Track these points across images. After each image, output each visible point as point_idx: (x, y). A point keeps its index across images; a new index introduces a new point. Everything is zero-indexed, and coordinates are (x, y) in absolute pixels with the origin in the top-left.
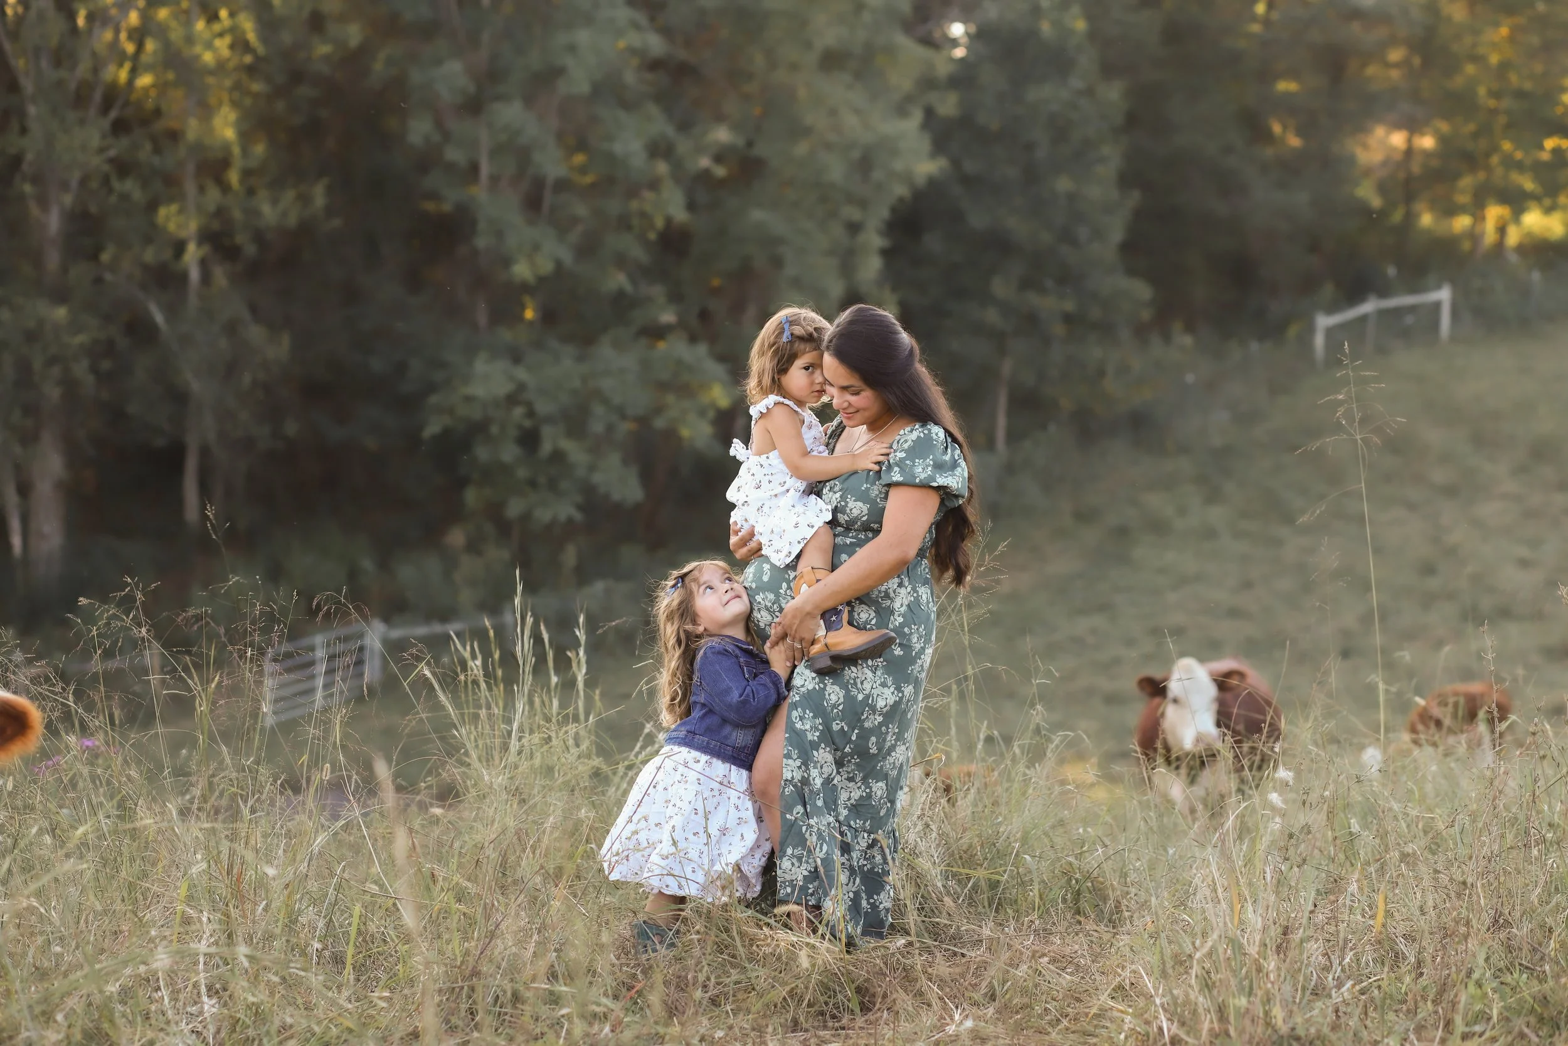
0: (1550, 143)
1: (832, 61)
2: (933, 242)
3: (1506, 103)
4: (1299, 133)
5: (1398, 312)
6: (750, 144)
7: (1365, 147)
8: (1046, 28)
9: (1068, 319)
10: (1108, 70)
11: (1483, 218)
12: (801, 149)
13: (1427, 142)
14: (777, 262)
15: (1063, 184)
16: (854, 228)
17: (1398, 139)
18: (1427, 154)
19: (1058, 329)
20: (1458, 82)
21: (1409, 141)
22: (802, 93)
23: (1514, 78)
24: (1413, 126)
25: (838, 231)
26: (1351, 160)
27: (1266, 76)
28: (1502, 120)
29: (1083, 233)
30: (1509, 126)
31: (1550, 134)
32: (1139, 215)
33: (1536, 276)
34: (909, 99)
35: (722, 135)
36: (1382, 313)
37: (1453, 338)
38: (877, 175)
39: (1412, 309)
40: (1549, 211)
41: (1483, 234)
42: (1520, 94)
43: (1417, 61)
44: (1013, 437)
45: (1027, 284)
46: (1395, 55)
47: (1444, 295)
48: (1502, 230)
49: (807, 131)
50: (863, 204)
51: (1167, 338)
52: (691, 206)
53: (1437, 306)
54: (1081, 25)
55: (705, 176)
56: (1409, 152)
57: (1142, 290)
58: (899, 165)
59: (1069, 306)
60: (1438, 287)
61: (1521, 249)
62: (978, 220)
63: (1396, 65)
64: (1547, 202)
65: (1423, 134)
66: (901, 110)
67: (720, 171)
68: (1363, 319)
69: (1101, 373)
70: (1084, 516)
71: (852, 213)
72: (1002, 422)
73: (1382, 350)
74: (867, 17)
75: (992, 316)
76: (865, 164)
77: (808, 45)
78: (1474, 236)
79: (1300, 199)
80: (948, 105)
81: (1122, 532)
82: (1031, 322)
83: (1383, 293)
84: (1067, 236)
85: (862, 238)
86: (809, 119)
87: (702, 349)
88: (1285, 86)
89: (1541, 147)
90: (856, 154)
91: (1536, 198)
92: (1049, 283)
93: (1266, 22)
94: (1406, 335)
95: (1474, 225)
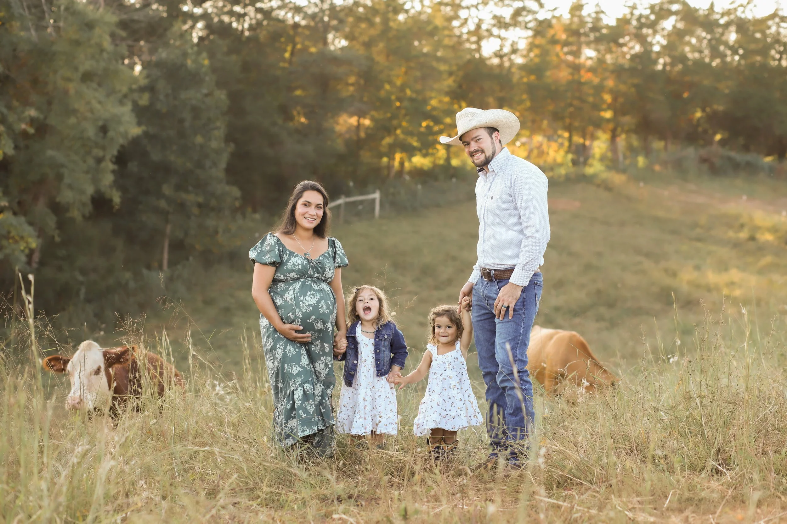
0: (424, 124)
1: (87, 77)
2: (133, 167)
3: (406, 104)
4: (306, 116)
5: (354, 203)
6: (45, 118)
7: (338, 123)
8: (189, 62)
9: (200, 205)
10: (220, 84)
11: (394, 159)
12: (73, 120)
13: (367, 122)
14: (60, 177)
15: (199, 139)
16: (99, 160)
17: (353, 121)
18: (368, 128)
19: (195, 211)
20: (382, 94)
21: (358, 121)
22: (72, 92)
23: (408, 92)
24: (361, 114)
25: (91, 162)
26: (333, 131)
27: (291, 89)
28: (403, 112)
29: (208, 163)
30: (406, 115)
31: (425, 119)
32: (233, 155)
33: (419, 187)
34: (125, 96)
35: (32, 113)
36: (347, 204)
37: (381, 217)
38: (111, 134)
39: (361, 202)
40: (425, 156)
41: (393, 166)
42: (412, 100)
43: (362, 82)
44: (172, 264)
45: (179, 188)
46: (352, 80)
47: (377, 195)
48: (402, 164)
49: (74, 112)
50: (104, 148)
51: (244, 215)
52: (16, 147)
53: (373, 200)
54: (206, 62)
55: (25, 134)
56: (359, 126)
57: (236, 192)
58: (122, 129)
59: (201, 199)
60: (374, 192)
61: (410, 173)
62: (156, 156)
63: (352, 85)
64: (424, 151)
65: (365, 118)
66: (121, 103)
67: (31, 131)
68: (339, 206)
69: (217, 232)
70: (208, 302)
71: (98, 152)
72: (166, 256)
73: (347, 222)
74: (105, 55)
75: (163, 204)
76: (104, 130)
77: (76, 69)
78: (389, 167)
79: (309, 148)
80: (144, 100)
81: (227, 310)
82: (182, 207)
83: (348, 195)
84: (200, 165)
85: (103, 165)
86: (76, 106)
87: (22, 219)
88: (298, 93)
89: (421, 126)
90: (100, 123)
91: (420, 150)
92: (190, 188)
93: (290, 62)
94: (358, 214)
95: (389, 162)
